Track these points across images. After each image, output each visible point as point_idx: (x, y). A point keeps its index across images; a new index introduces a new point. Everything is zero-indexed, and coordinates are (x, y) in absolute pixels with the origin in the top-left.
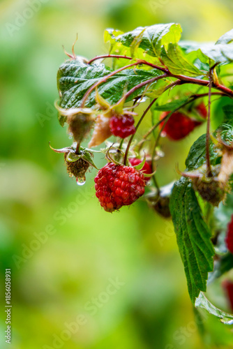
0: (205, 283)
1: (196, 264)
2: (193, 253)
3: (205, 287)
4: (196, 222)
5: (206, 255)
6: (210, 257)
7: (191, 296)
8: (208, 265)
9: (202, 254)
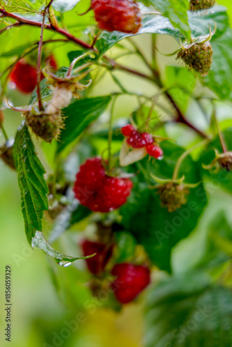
0: (41, 222)
1: (32, 203)
2: (29, 193)
3: (41, 227)
4: (30, 159)
5: (40, 192)
6: (44, 195)
7: (28, 237)
8: (43, 203)
9: (36, 192)
